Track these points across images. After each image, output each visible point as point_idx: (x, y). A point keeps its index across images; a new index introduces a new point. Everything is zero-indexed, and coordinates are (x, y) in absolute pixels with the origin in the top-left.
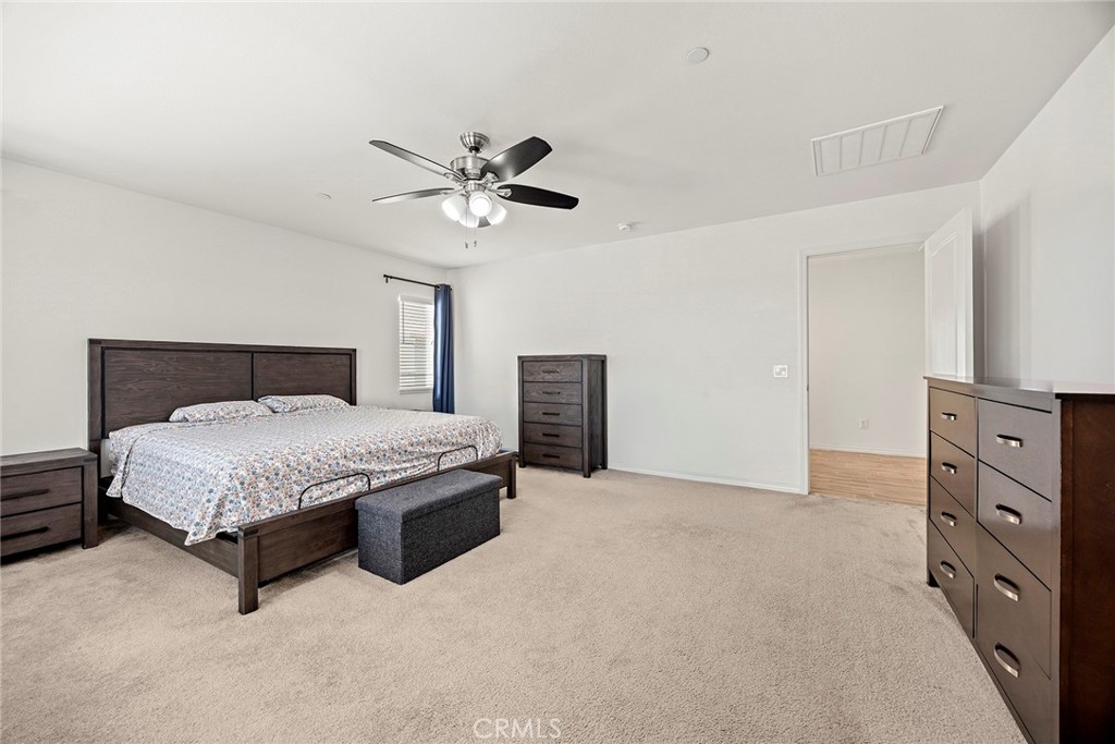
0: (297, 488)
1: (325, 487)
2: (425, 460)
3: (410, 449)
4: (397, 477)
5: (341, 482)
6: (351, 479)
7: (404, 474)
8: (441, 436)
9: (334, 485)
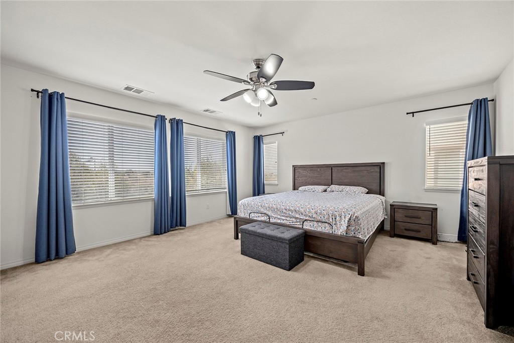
0: (249, 212)
1: (255, 214)
2: (294, 220)
3: (284, 211)
4: (279, 221)
5: (260, 215)
6: (263, 215)
7: (282, 221)
8: (302, 210)
9: (257, 215)
